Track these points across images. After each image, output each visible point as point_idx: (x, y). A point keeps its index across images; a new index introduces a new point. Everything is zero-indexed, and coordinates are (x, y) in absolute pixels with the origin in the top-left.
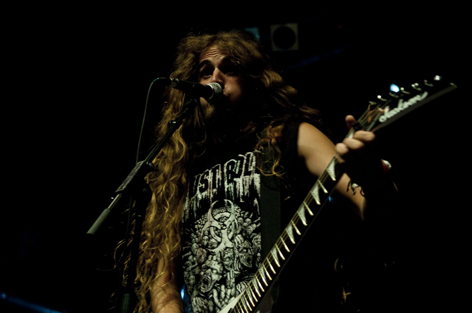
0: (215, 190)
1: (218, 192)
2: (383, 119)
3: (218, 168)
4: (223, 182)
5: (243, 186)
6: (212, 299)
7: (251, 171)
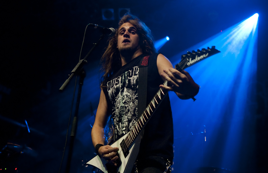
0: (122, 84)
1: (123, 84)
2: (189, 64)
3: (123, 75)
4: (125, 80)
5: (133, 80)
6: (116, 128)
7: (137, 74)
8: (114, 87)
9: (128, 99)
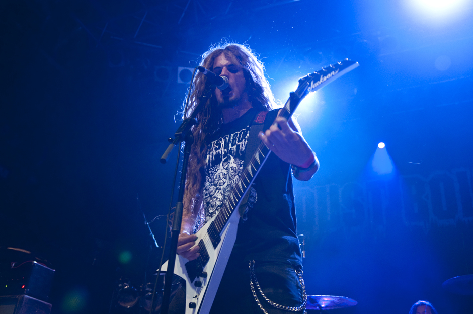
2: (309, 89)
3: (227, 137)
5: (242, 145)
8: (213, 154)
9: (233, 172)
